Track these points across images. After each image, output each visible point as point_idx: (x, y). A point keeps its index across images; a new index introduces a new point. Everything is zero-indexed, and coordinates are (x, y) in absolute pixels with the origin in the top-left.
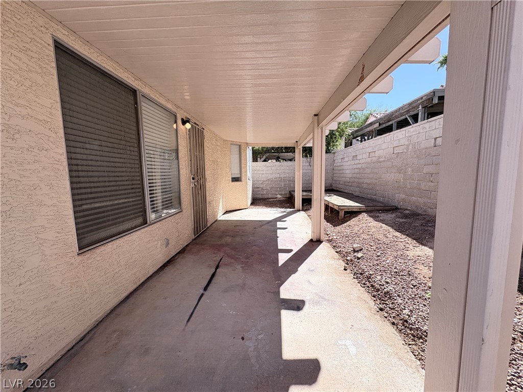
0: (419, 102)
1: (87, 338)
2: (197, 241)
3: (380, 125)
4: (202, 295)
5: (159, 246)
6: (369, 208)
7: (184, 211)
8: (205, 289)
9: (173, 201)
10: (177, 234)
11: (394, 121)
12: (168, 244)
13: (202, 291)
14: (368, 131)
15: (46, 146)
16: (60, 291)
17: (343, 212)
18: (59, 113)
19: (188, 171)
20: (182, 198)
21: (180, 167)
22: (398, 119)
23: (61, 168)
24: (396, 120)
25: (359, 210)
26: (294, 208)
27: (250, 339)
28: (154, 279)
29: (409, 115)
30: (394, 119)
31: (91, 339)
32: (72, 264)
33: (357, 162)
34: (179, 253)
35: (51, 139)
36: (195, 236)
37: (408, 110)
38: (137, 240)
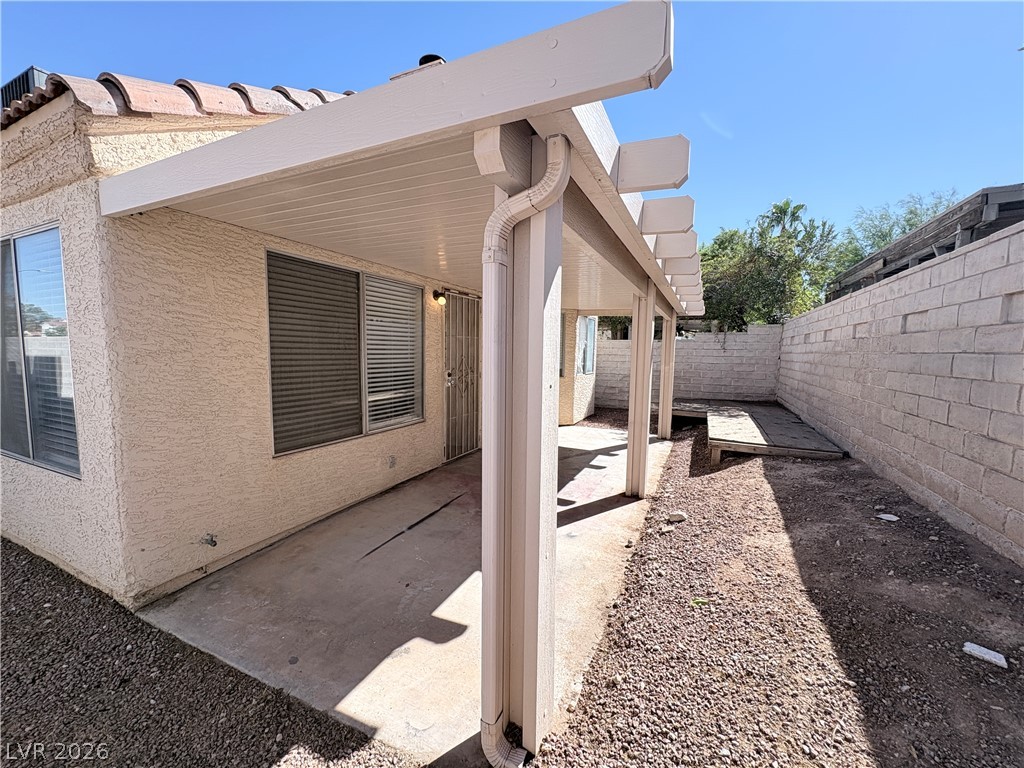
0: (955, 217)
1: (275, 546)
2: (449, 467)
3: (885, 264)
4: (403, 532)
5: (378, 464)
6: (775, 451)
7: (429, 422)
8: (410, 528)
9: (409, 406)
10: (412, 452)
11: (911, 257)
12: (393, 464)
13: (404, 529)
14: (865, 275)
15: (252, 353)
16: (253, 490)
17: (719, 453)
18: (266, 320)
19: (441, 364)
20: (426, 401)
21: (426, 359)
22: (918, 253)
23: (264, 372)
24: (914, 256)
25: (753, 452)
26: (656, 433)
27: (415, 588)
28: (365, 505)
29: (938, 245)
30: (911, 253)
31: (278, 547)
32: (266, 466)
33: (809, 348)
34: (414, 479)
35: (257, 346)
36: (448, 458)
37: (936, 235)
38: (346, 452)
